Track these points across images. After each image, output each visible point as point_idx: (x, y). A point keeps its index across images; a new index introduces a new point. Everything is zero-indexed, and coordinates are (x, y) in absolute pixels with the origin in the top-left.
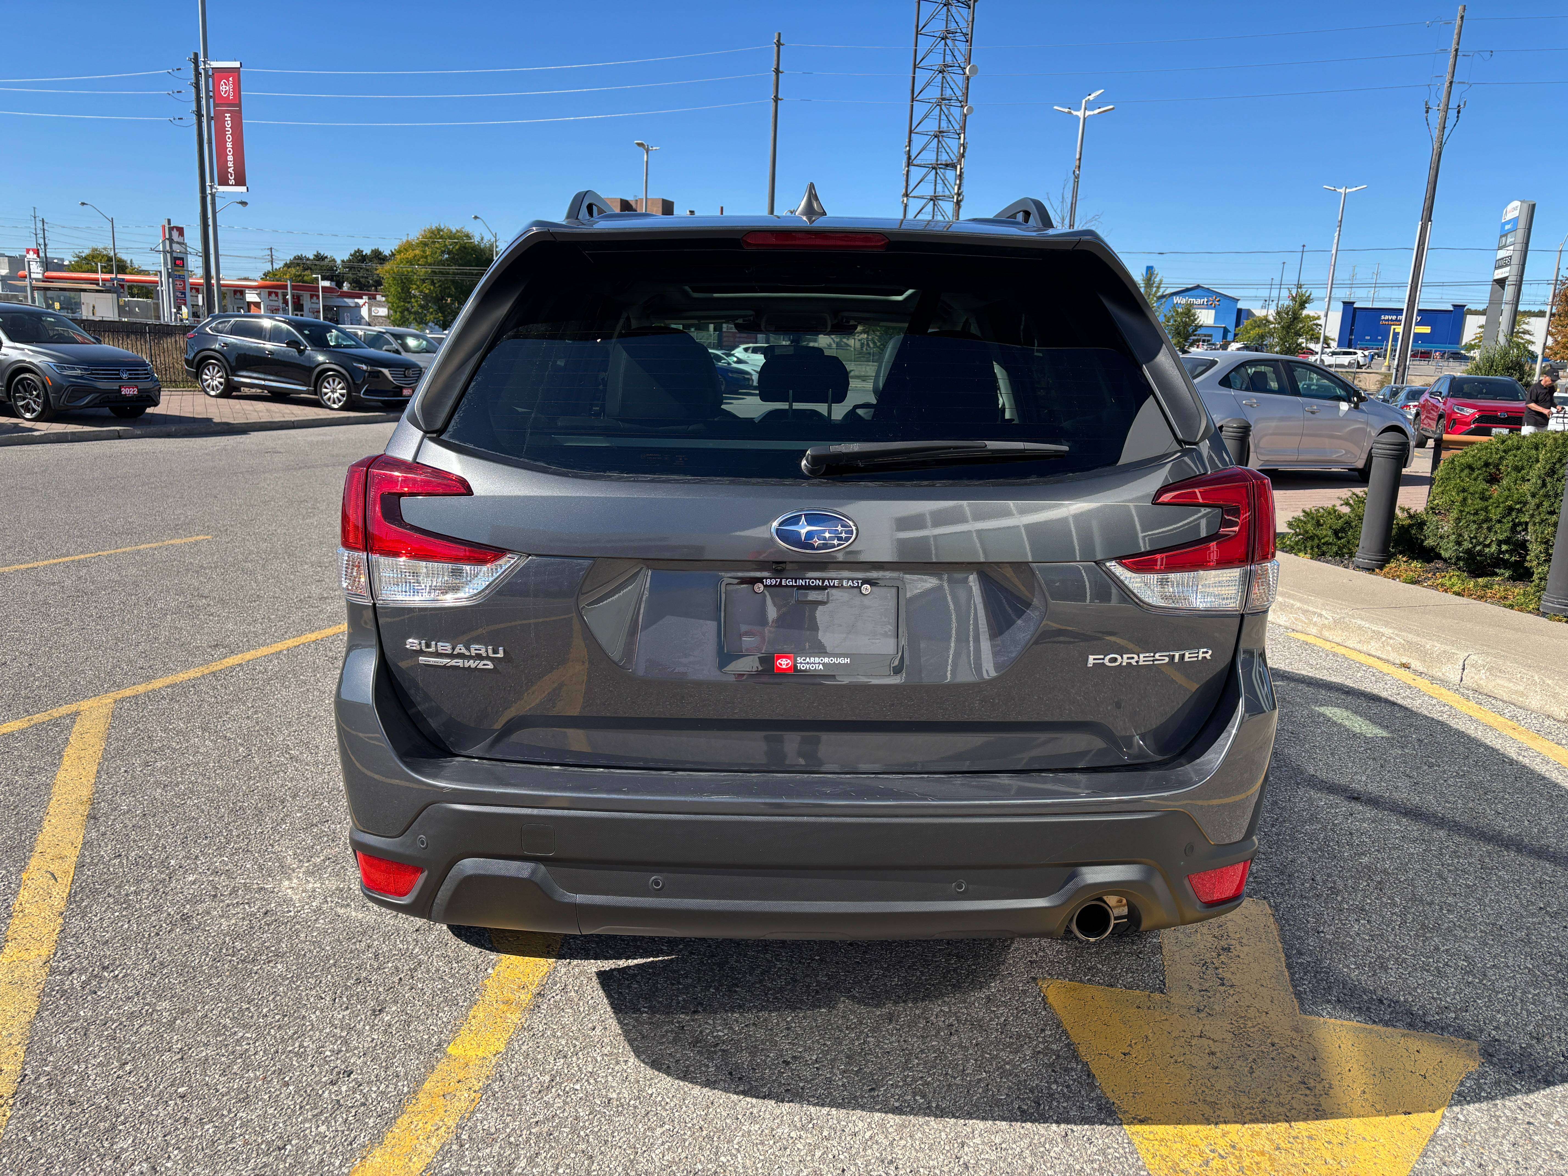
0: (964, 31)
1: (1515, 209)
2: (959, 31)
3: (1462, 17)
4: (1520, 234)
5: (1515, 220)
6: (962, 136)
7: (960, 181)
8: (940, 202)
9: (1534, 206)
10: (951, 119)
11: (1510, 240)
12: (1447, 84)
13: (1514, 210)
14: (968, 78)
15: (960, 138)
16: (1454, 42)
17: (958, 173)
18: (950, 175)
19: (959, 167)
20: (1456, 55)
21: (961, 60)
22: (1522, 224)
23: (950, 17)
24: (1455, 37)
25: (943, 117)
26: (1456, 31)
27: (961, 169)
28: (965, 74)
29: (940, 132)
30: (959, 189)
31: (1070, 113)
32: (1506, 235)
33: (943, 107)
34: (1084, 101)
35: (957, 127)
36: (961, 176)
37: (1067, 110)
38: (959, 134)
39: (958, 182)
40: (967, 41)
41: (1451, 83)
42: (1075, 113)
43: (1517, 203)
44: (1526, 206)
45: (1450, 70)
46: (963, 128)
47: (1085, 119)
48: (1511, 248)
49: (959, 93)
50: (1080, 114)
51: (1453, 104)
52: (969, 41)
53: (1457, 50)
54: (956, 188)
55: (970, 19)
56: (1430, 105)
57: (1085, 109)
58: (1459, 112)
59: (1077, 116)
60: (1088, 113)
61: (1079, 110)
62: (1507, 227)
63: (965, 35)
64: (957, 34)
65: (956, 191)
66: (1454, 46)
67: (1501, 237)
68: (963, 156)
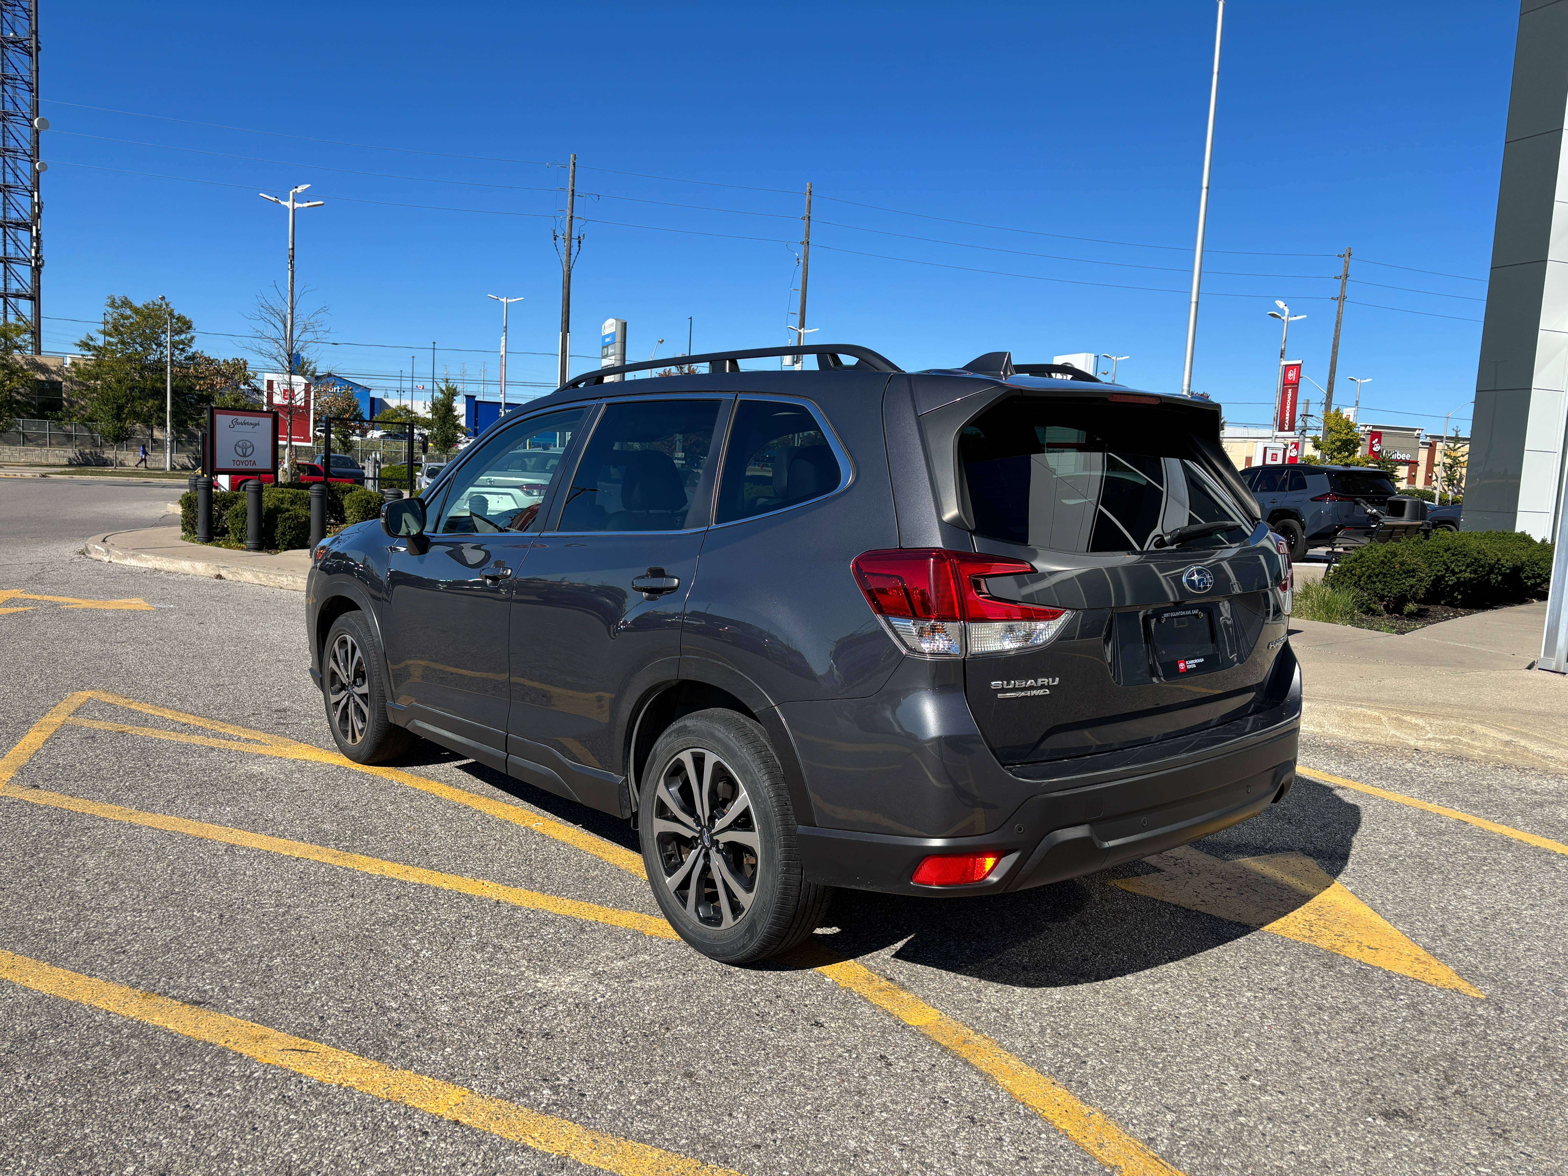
0: (27, 79)
1: (612, 325)
2: (19, 78)
3: (574, 164)
4: (618, 345)
5: (613, 335)
6: (36, 194)
7: (38, 244)
8: (12, 265)
9: (625, 324)
10: (19, 173)
11: (611, 351)
12: (568, 218)
13: (610, 326)
14: (37, 132)
15: (33, 196)
16: (570, 184)
17: (34, 234)
18: (24, 236)
19: (34, 228)
20: (573, 195)
21: (26, 110)
22: (618, 338)
23: (6, 61)
24: (571, 179)
25: (8, 170)
26: (571, 175)
27: (37, 230)
28: (32, 126)
29: (6, 186)
30: (37, 252)
31: (278, 202)
32: (607, 347)
33: (7, 159)
34: (291, 193)
35: (28, 183)
36: (38, 238)
37: (274, 199)
38: (30, 192)
39: (35, 244)
40: (32, 91)
41: (572, 217)
42: (283, 203)
43: (612, 321)
44: (619, 324)
45: (569, 206)
46: (37, 185)
47: (294, 210)
48: (613, 357)
49: (27, 147)
50: (289, 204)
51: (575, 235)
52: (34, 89)
53: (573, 191)
54: (33, 251)
55: (34, 68)
56: (557, 233)
57: (294, 201)
58: (580, 242)
59: (285, 207)
60: (297, 205)
61: (287, 200)
62: (607, 340)
63: (28, 84)
64: (17, 82)
65: (33, 254)
66: (570, 187)
67: (603, 348)
68: (39, 216)
